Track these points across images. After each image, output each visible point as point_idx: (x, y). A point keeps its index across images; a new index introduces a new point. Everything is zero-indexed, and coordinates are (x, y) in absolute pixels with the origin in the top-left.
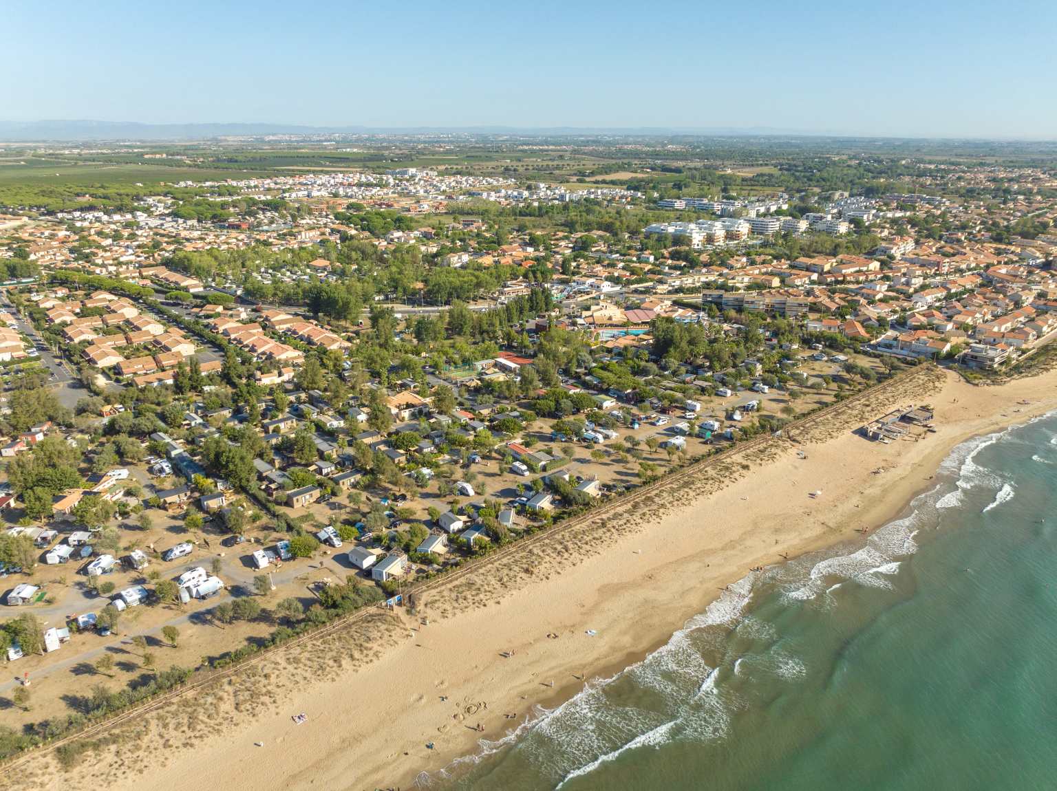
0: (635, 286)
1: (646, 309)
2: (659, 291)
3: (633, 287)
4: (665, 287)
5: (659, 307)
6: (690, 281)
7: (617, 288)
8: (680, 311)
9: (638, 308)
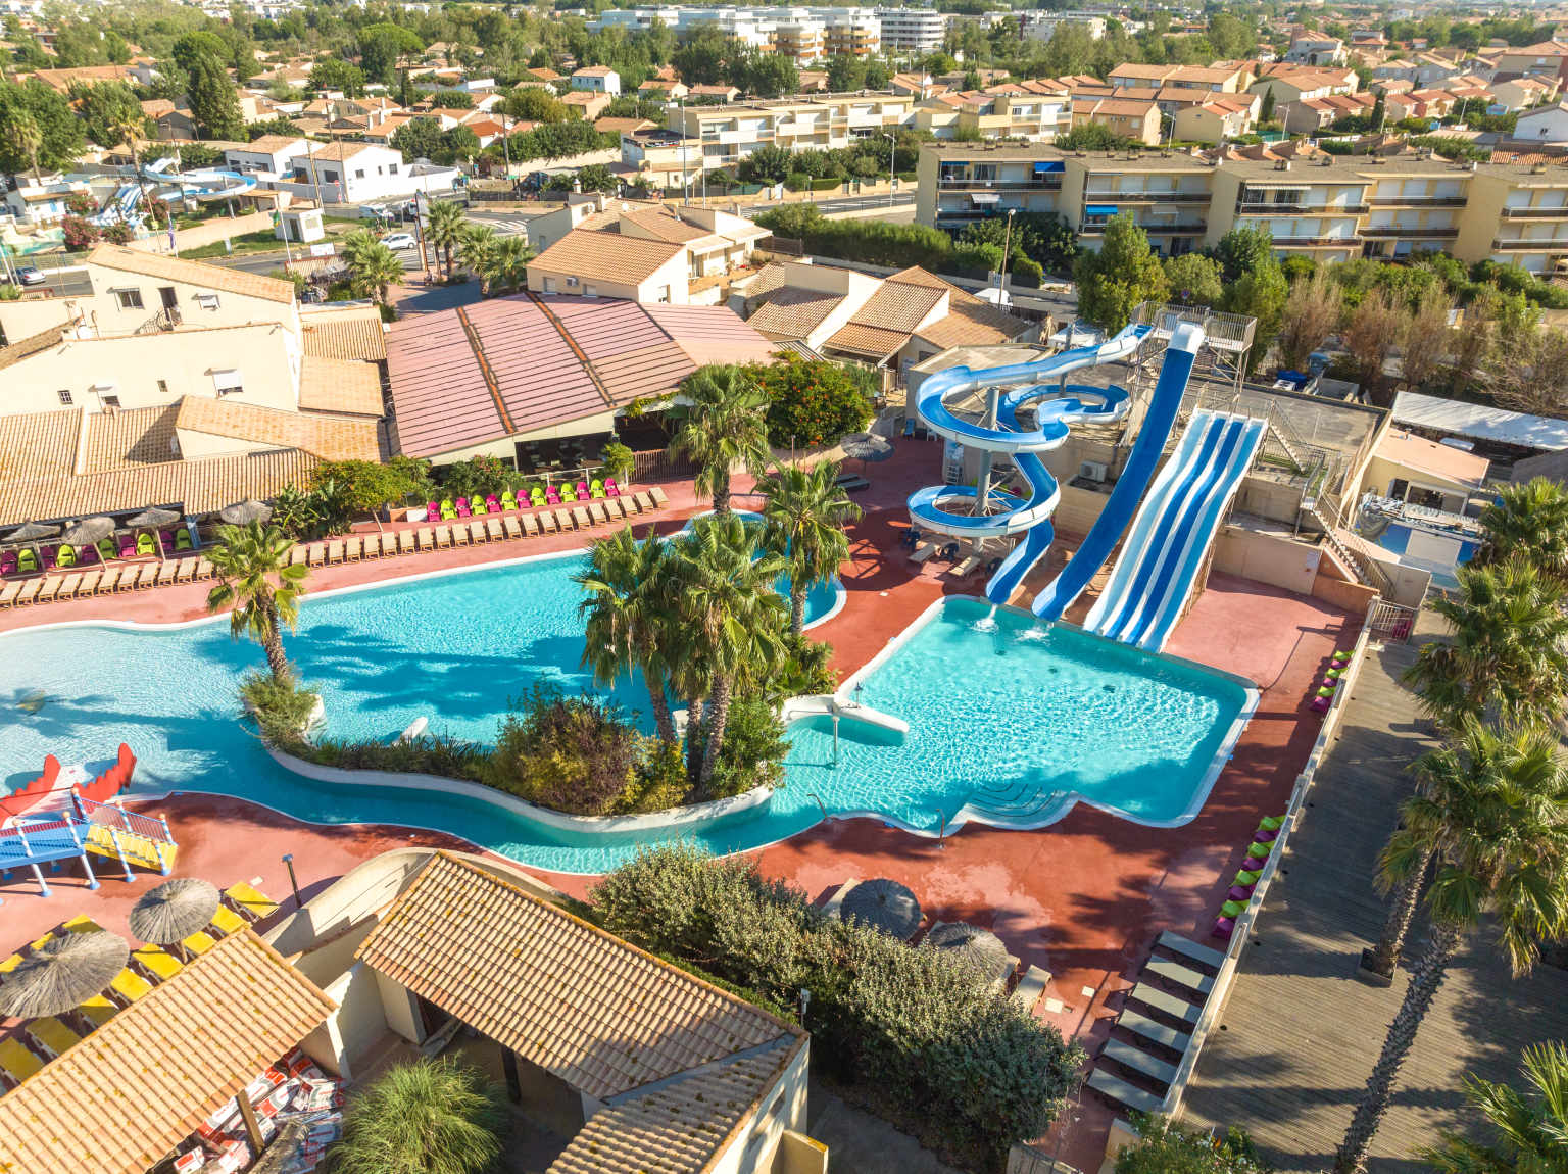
0: (538, 165)
1: (575, 292)
2: (659, 180)
3: (520, 171)
4: (690, 152)
5: (676, 268)
6: (806, 123)
7: (442, 181)
8: (862, 287)
9: (513, 285)
